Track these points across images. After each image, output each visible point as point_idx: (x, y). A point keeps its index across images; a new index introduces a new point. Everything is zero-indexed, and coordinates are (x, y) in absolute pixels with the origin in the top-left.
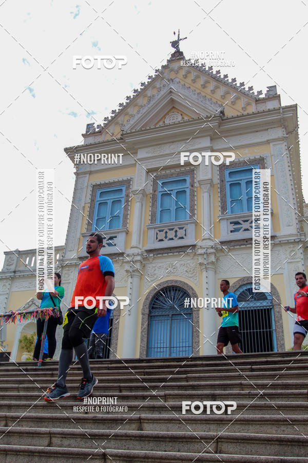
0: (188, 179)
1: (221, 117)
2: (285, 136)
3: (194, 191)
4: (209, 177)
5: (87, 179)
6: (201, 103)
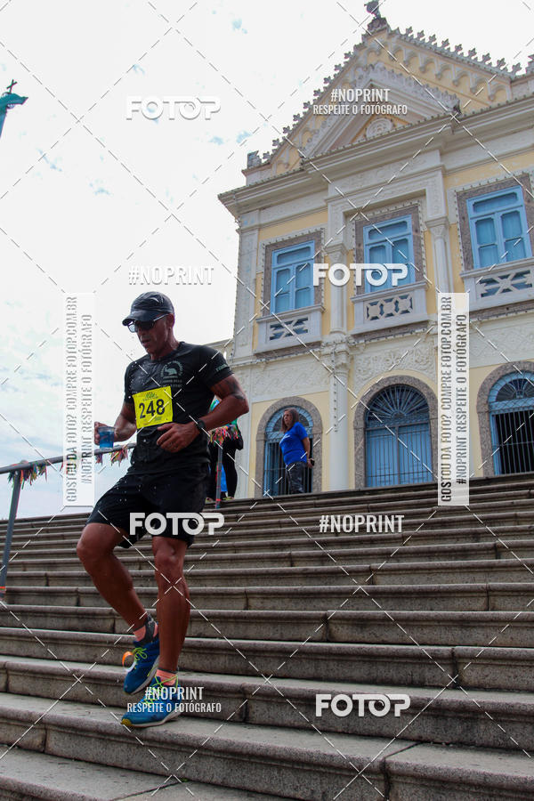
0: (409, 220)
1: (454, 115)
3: (419, 238)
4: (442, 213)
5: (255, 238)
6: (422, 98)
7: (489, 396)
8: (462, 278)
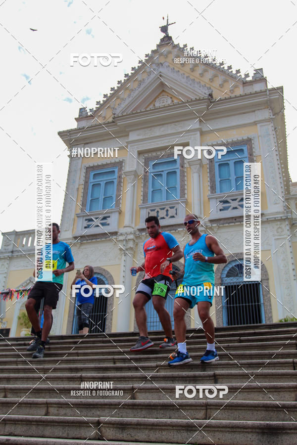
0: (178, 160)
1: (209, 99)
2: (272, 117)
3: (184, 172)
6: (190, 86)
7: (222, 274)
8: (209, 198)
